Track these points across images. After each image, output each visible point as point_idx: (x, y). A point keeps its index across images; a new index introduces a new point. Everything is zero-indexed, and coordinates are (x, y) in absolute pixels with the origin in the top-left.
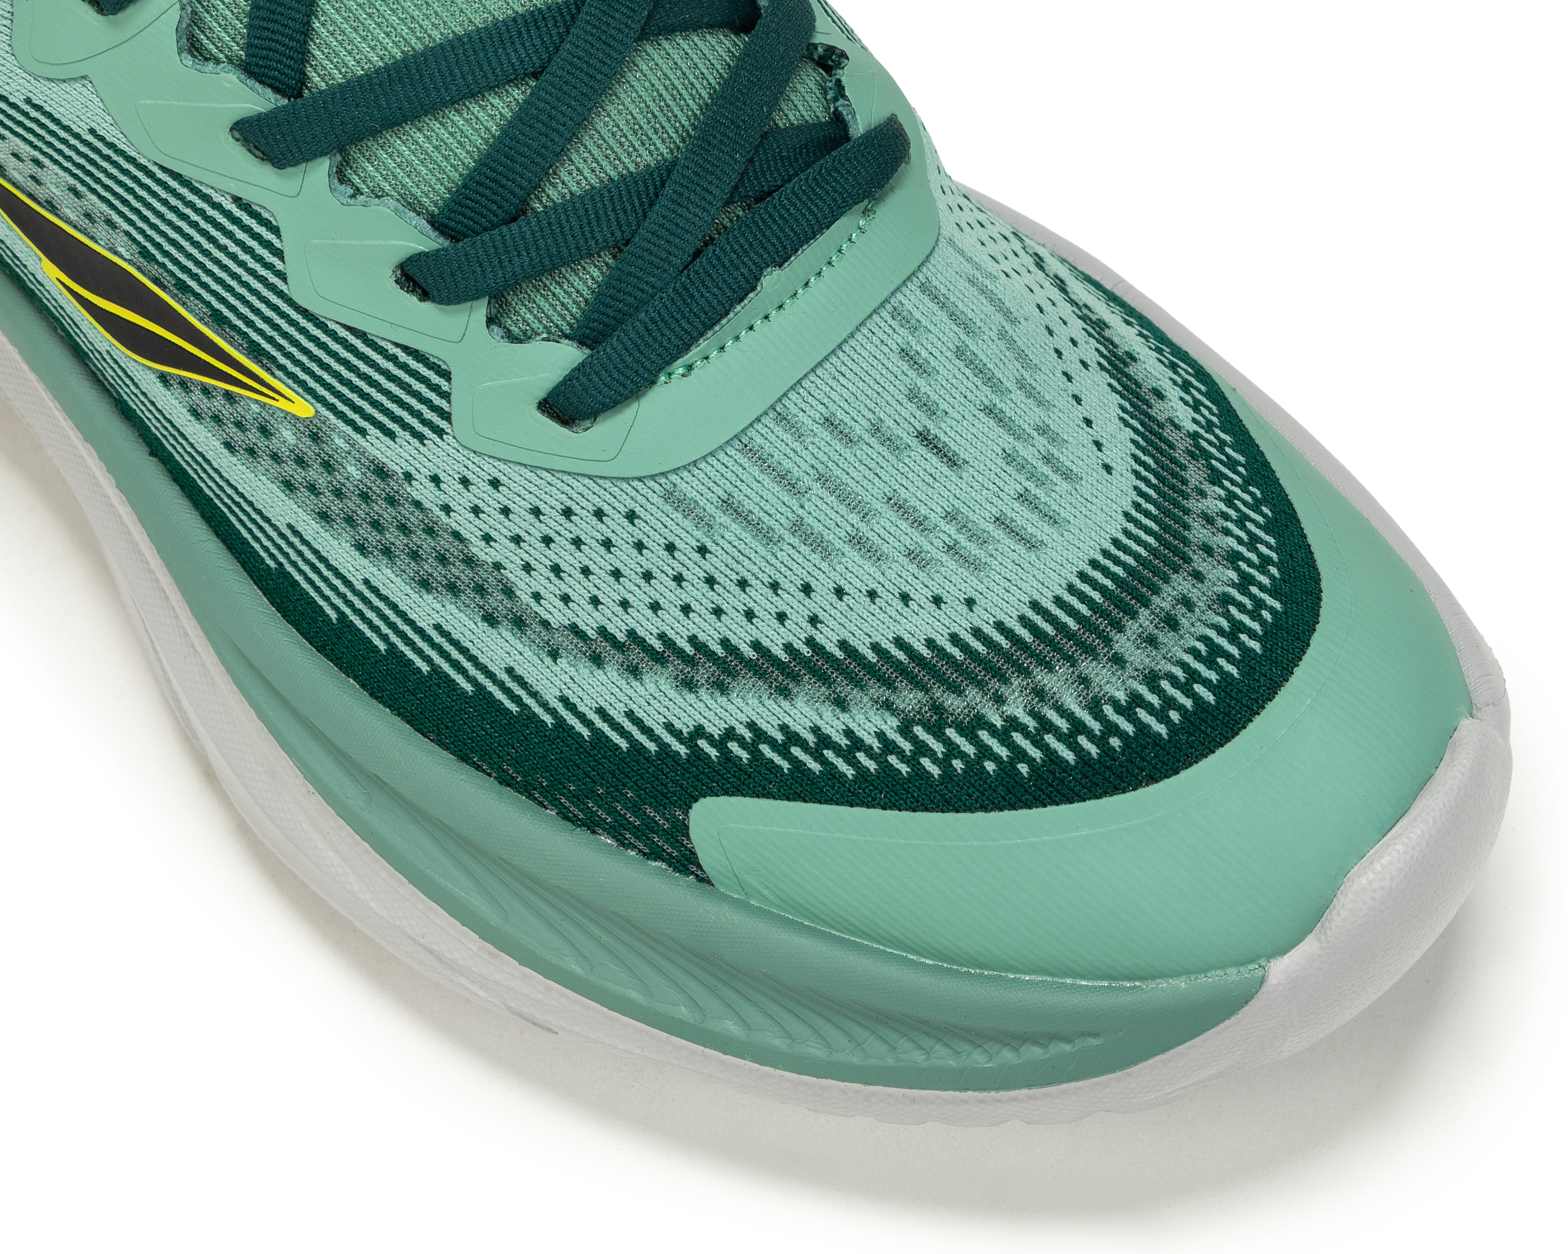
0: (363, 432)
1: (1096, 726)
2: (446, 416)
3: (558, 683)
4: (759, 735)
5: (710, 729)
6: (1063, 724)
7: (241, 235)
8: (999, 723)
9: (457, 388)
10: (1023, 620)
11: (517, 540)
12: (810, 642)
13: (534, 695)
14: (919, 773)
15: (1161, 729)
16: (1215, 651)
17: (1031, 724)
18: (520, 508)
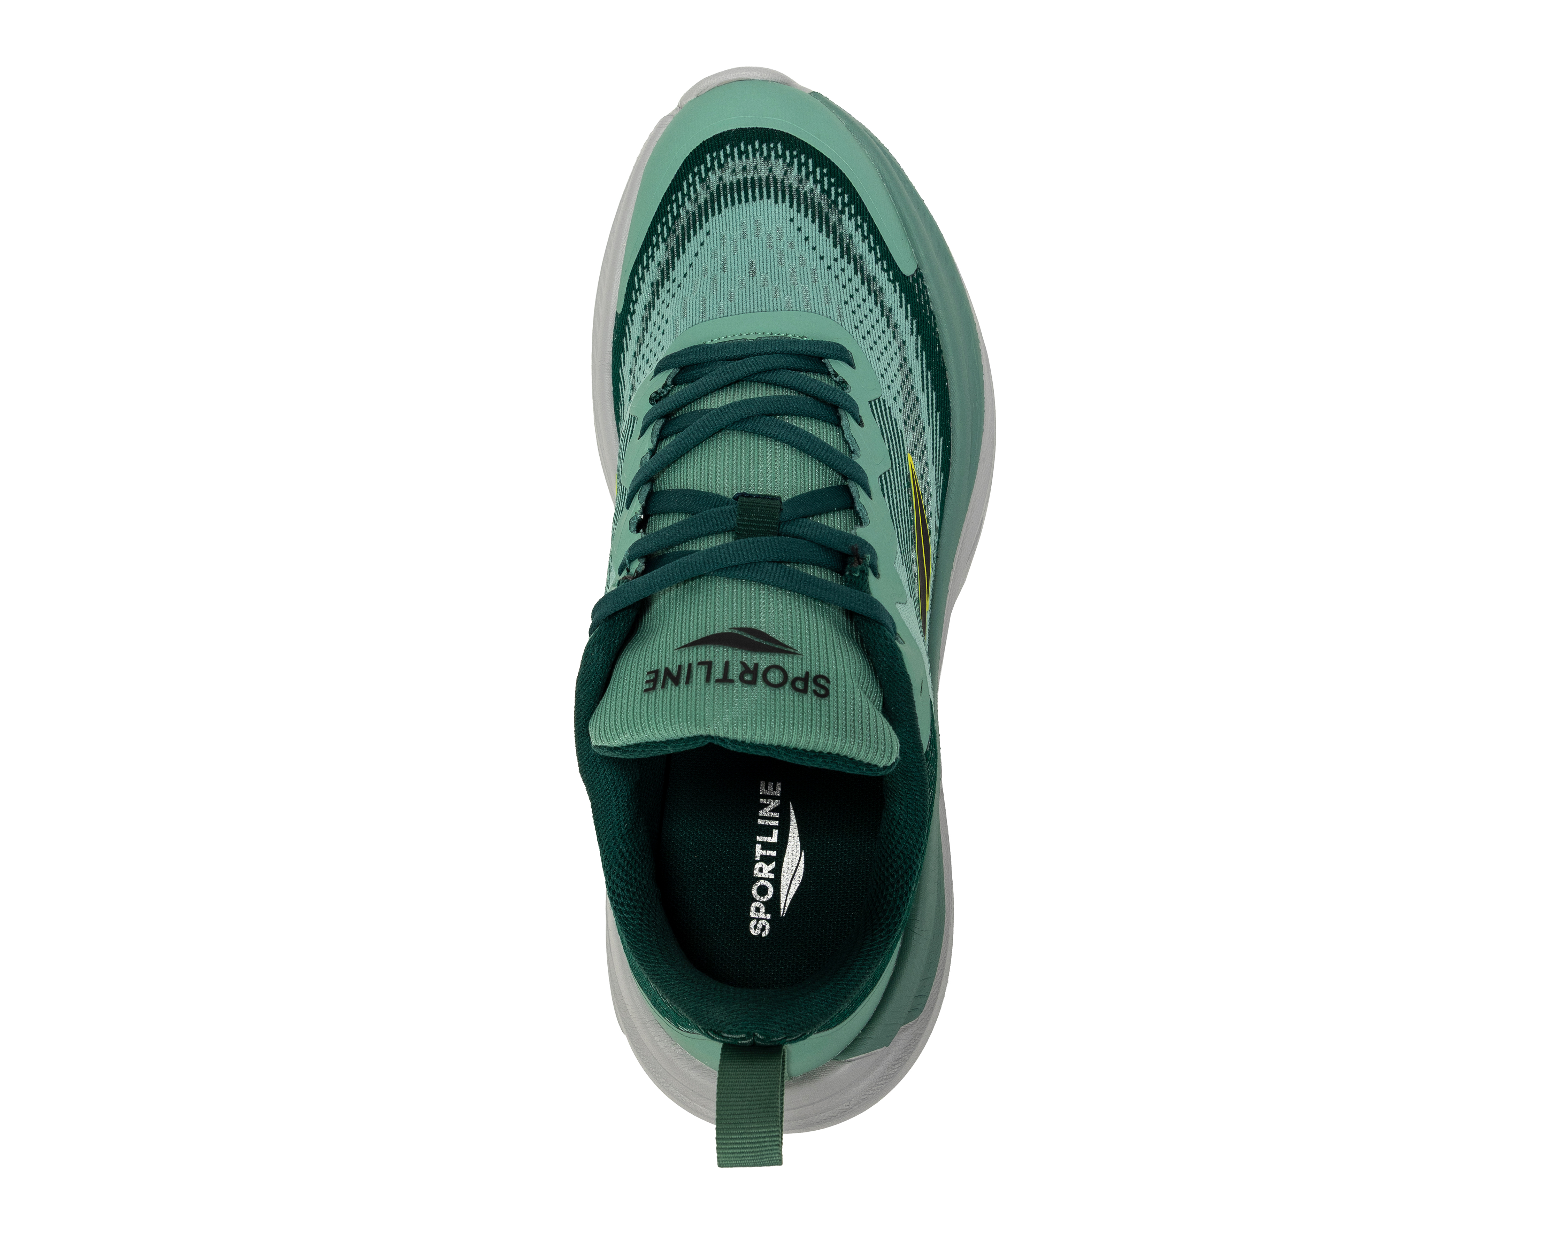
1: (795, 160)
5: (886, 276)
6: (803, 168)
8: (819, 186)
10: (784, 201)
12: (842, 257)
14: (850, 201)
15: (779, 145)
16: (740, 154)
17: (811, 177)
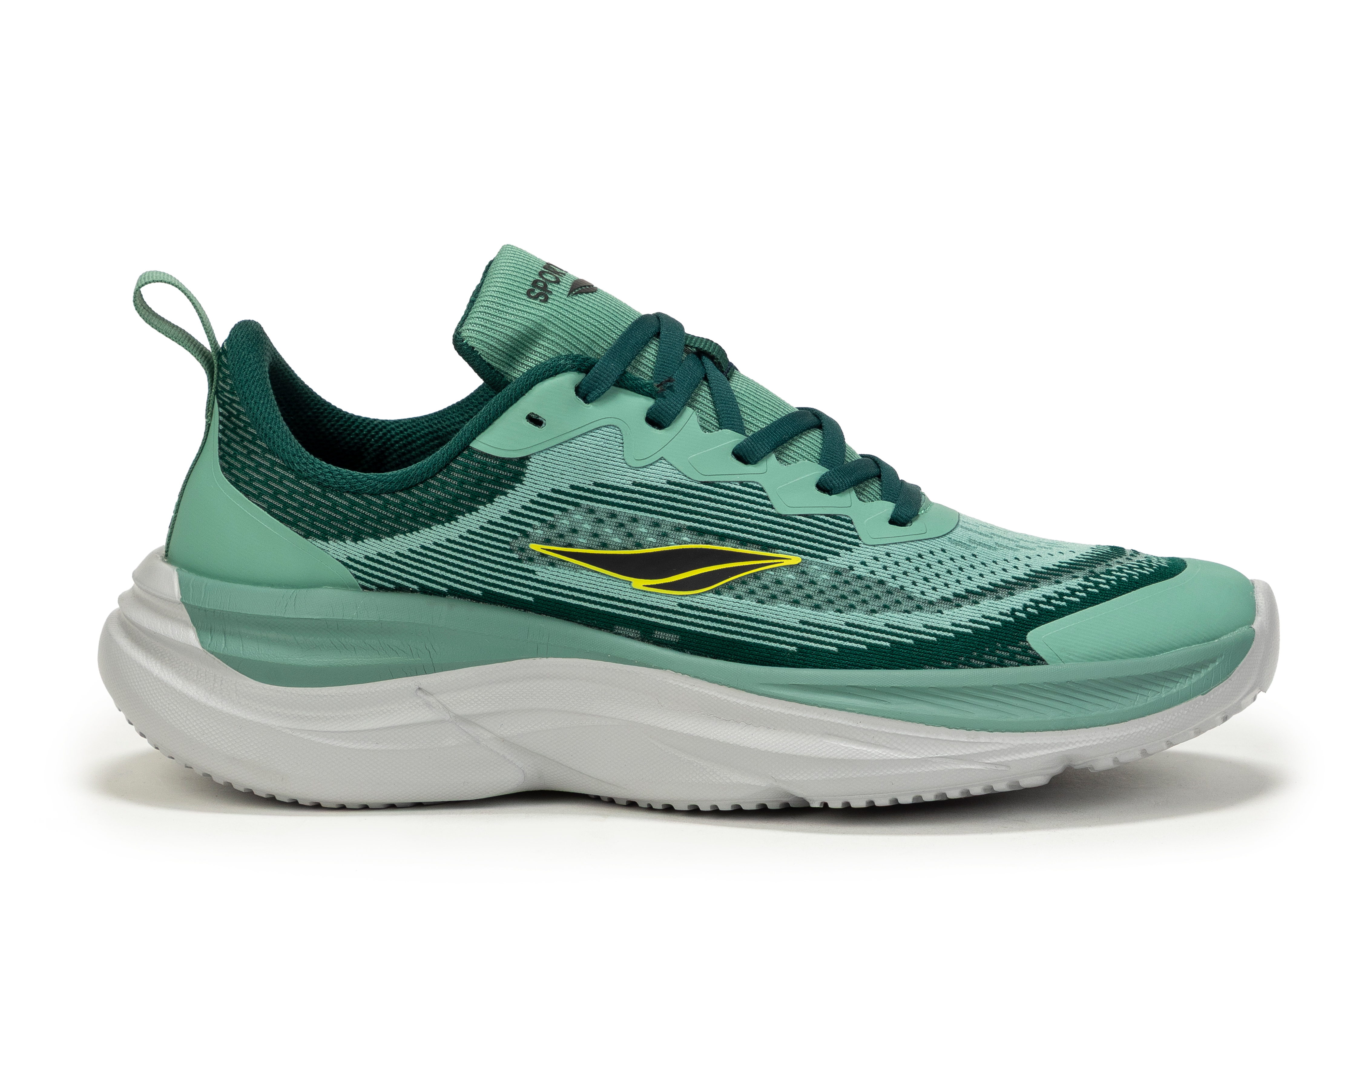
0: (825, 558)
2: (857, 537)
3: (948, 620)
4: (1037, 602)
5: (1017, 607)
7: (747, 497)
9: (856, 525)
11: (905, 573)
12: (1032, 570)
13: (939, 629)
14: (1102, 590)
18: (902, 561)
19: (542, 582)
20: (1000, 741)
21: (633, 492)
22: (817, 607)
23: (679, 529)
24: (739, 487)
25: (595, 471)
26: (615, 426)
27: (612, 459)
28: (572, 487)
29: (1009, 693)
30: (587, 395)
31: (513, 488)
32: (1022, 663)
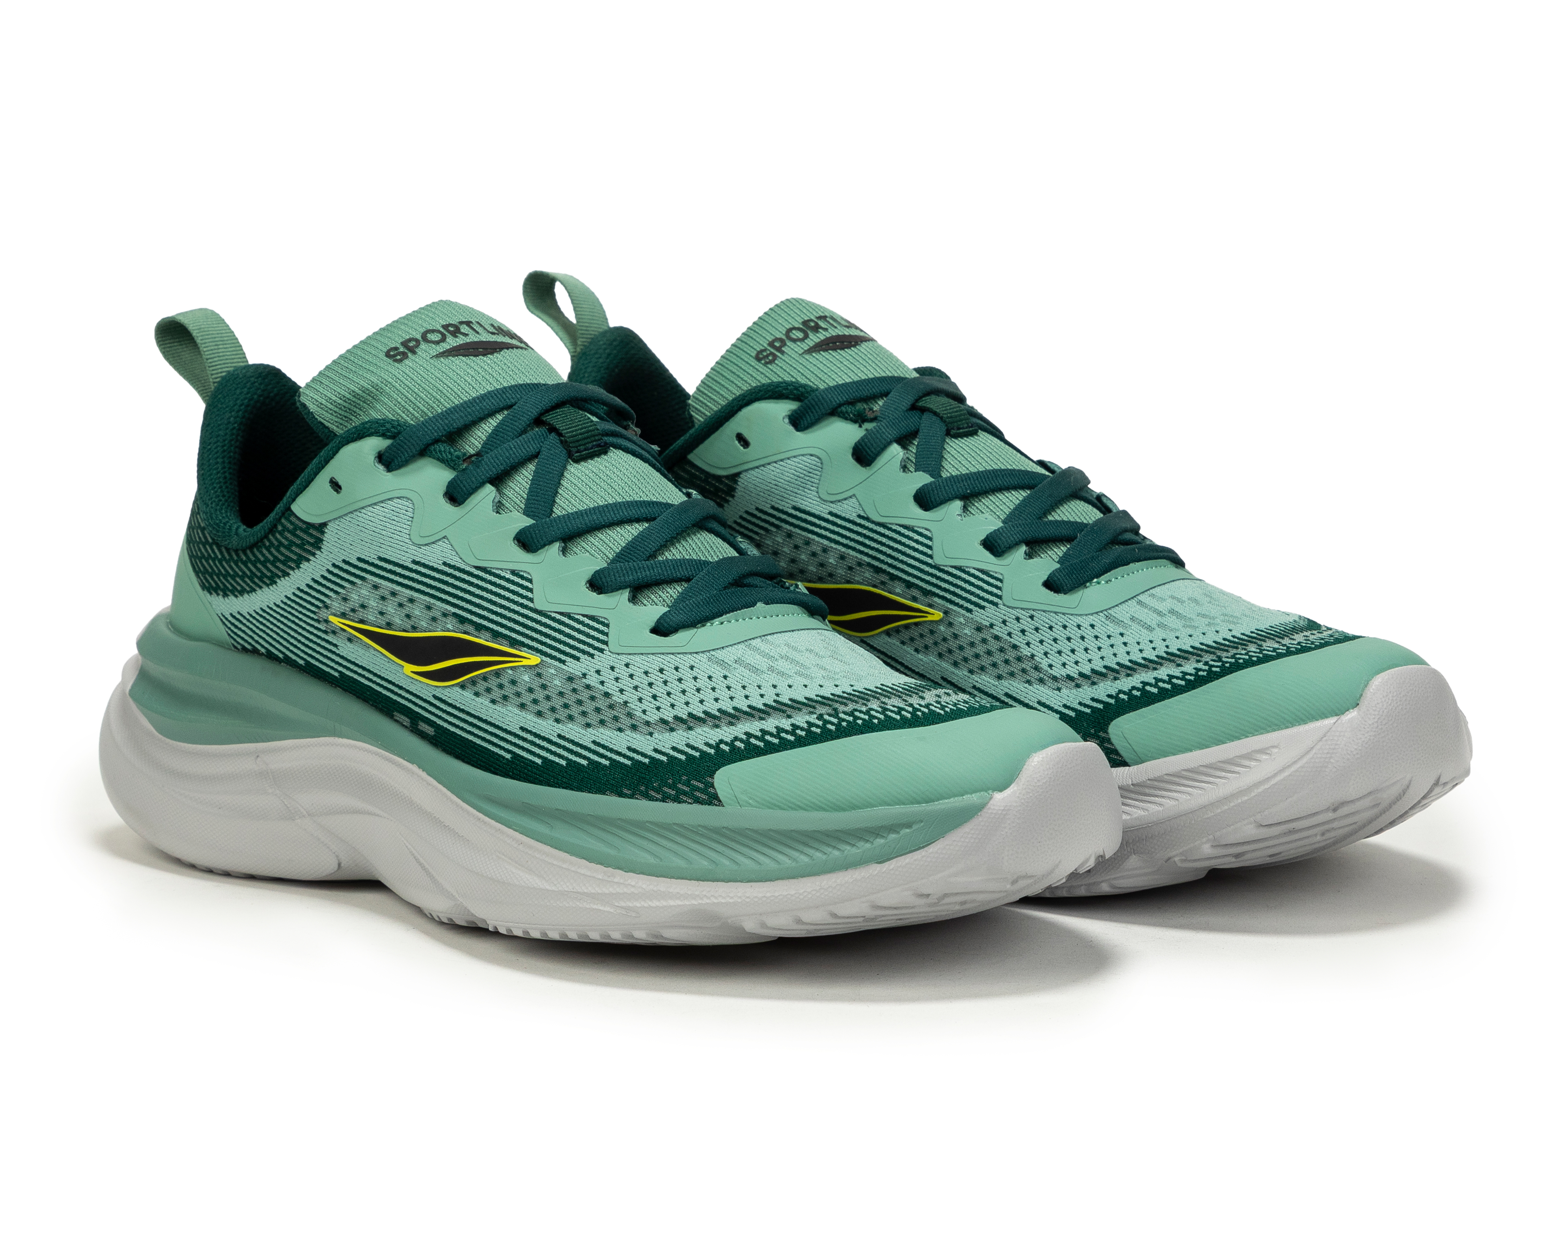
0: (564, 662)
2: (605, 643)
3: (653, 744)
4: (750, 736)
5: (726, 739)
7: (512, 587)
9: (611, 629)
11: (636, 688)
13: (640, 753)
14: (826, 730)
19: (342, 657)
20: (633, 883)
21: (411, 570)
22: (539, 714)
23: (445, 615)
24: (508, 576)
25: (380, 545)
26: (409, 499)
27: (398, 533)
28: (359, 559)
29: (662, 832)
30: (390, 463)
31: (314, 554)
32: (698, 801)
